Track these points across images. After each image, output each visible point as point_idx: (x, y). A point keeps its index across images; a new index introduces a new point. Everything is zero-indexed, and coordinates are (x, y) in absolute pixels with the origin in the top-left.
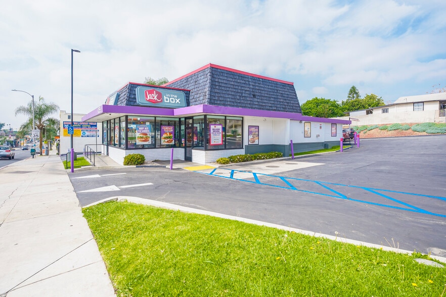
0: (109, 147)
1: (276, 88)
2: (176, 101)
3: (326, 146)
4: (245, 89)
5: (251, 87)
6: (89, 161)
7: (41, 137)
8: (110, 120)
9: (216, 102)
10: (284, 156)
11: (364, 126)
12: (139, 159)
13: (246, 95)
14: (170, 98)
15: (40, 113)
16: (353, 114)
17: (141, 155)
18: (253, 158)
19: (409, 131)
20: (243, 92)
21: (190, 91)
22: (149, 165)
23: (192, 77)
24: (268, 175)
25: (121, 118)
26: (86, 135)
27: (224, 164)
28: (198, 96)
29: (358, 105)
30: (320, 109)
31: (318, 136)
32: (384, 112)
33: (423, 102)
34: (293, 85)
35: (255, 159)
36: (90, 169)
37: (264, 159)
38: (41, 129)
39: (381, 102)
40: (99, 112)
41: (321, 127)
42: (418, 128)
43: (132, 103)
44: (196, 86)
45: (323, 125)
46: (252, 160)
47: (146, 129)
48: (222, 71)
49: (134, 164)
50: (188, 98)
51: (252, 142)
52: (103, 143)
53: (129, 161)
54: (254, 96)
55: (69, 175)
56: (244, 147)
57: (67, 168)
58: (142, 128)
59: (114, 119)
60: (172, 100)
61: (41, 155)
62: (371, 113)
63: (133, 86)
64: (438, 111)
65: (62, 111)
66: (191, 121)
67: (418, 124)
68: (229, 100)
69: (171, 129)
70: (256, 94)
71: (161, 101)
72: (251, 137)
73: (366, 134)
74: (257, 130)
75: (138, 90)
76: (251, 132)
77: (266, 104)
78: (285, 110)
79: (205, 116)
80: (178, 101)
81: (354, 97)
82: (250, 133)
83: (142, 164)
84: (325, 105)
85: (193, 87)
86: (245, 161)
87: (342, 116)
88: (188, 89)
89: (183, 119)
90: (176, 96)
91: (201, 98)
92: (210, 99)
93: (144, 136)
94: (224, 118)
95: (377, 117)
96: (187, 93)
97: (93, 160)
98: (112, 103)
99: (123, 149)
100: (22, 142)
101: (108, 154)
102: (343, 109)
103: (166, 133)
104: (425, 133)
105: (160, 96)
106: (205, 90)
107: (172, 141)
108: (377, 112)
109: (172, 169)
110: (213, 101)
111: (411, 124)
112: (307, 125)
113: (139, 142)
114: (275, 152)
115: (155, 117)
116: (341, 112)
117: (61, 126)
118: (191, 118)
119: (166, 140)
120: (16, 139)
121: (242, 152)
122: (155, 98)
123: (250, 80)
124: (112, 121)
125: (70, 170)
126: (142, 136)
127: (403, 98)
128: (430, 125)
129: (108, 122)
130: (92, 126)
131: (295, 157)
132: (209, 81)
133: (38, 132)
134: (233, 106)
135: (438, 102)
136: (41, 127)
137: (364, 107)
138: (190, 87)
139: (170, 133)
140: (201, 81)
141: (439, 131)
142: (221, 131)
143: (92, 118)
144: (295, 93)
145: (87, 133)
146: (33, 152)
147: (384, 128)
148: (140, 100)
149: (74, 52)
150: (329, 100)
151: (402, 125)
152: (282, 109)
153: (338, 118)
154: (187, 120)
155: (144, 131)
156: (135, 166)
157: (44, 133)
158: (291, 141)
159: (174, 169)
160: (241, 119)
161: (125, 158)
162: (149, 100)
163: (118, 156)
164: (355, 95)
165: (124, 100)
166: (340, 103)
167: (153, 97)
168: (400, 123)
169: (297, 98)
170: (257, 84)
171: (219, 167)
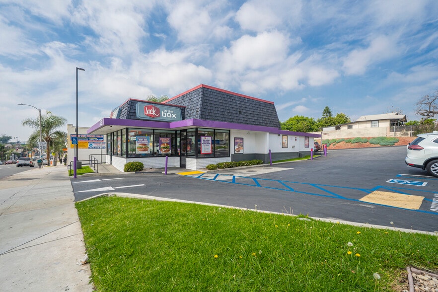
0: (113, 157)
1: (259, 107)
2: (172, 116)
3: (300, 155)
4: (232, 106)
5: (238, 105)
6: (93, 169)
7: (48, 149)
8: (113, 132)
9: (207, 117)
10: (264, 163)
11: (333, 140)
12: (138, 166)
13: (233, 112)
14: (167, 113)
15: (47, 126)
16: (325, 130)
17: (139, 163)
18: (237, 165)
19: (368, 143)
20: (231, 109)
21: (185, 107)
22: (147, 171)
23: (188, 95)
24: (245, 177)
25: (123, 131)
26: (93, 147)
27: (212, 169)
28: (192, 112)
29: (330, 122)
30: (300, 125)
31: (293, 147)
32: (349, 128)
33: (378, 120)
34: (273, 104)
35: (239, 166)
36: (92, 175)
37: (247, 165)
38: (48, 141)
39: (348, 120)
40: (101, 125)
41: (296, 140)
42: (373, 141)
43: (132, 117)
44: (190, 103)
45: (298, 138)
46: (236, 166)
47: (145, 140)
48: (213, 91)
49: (134, 171)
50: (183, 114)
51: (238, 152)
52: (107, 153)
53: (129, 168)
54: (240, 113)
55: (72, 180)
56: (231, 156)
57: (71, 175)
58: (142, 140)
59: (117, 131)
60: (169, 115)
61: (49, 165)
62: (340, 129)
63: (133, 102)
64: (389, 128)
65: (69, 125)
66: (185, 133)
67: (374, 138)
68: (218, 115)
69: (168, 140)
70: (242, 111)
71: (159, 116)
72: (236, 147)
73: (335, 146)
74: (242, 141)
75: (138, 105)
76: (237, 143)
77: (251, 120)
78: (266, 125)
79: (197, 129)
80: (174, 116)
81: (327, 116)
82: (235, 144)
83: (140, 170)
84: (304, 122)
85: (187, 104)
86: (230, 167)
87: (317, 131)
88: (184, 106)
89: (178, 132)
90: (172, 112)
91: (194, 114)
92: (201, 114)
93: (144, 147)
94: (213, 130)
95: (344, 133)
96: (183, 109)
97: (96, 168)
98: (114, 117)
99: (124, 158)
100: (30, 154)
101: (111, 163)
102: (318, 126)
103: (164, 144)
104: (378, 145)
105: (158, 111)
106: (198, 107)
107: (169, 150)
108: (344, 128)
109: (166, 174)
110: (204, 116)
111: (369, 138)
112: (285, 137)
113: (138, 152)
114: (257, 159)
115: (154, 130)
116: (316, 128)
117: (69, 139)
118: (185, 130)
119: (163, 150)
120: (24, 152)
121: (228, 160)
122: (154, 113)
123: (237, 99)
124: (115, 133)
125: (73, 177)
126: (141, 146)
127: (364, 117)
128: (382, 139)
129: (112, 134)
130: (98, 138)
131: (273, 164)
132: (200, 99)
133: (45, 144)
134: (222, 120)
135: (389, 121)
136: (48, 139)
137: (335, 124)
138: (185, 104)
139: (167, 144)
140: (195, 99)
141: (389, 144)
142: (210, 142)
143: (96, 130)
144: (275, 111)
145: (94, 145)
146: (40, 163)
147: (349, 141)
148: (139, 114)
149: (78, 70)
150: (307, 118)
151: (362, 138)
152: (264, 124)
153: (314, 133)
154: (182, 133)
155: (144, 142)
156: (134, 172)
157: (51, 145)
158: (270, 150)
159: (168, 174)
160: (228, 132)
161: (125, 166)
162: (148, 115)
163: (119, 164)
164: (328, 114)
165: (125, 115)
166: (316, 120)
167: (152, 112)
168: (361, 137)
169: (277, 115)
170: (243, 103)
171: (208, 173)
